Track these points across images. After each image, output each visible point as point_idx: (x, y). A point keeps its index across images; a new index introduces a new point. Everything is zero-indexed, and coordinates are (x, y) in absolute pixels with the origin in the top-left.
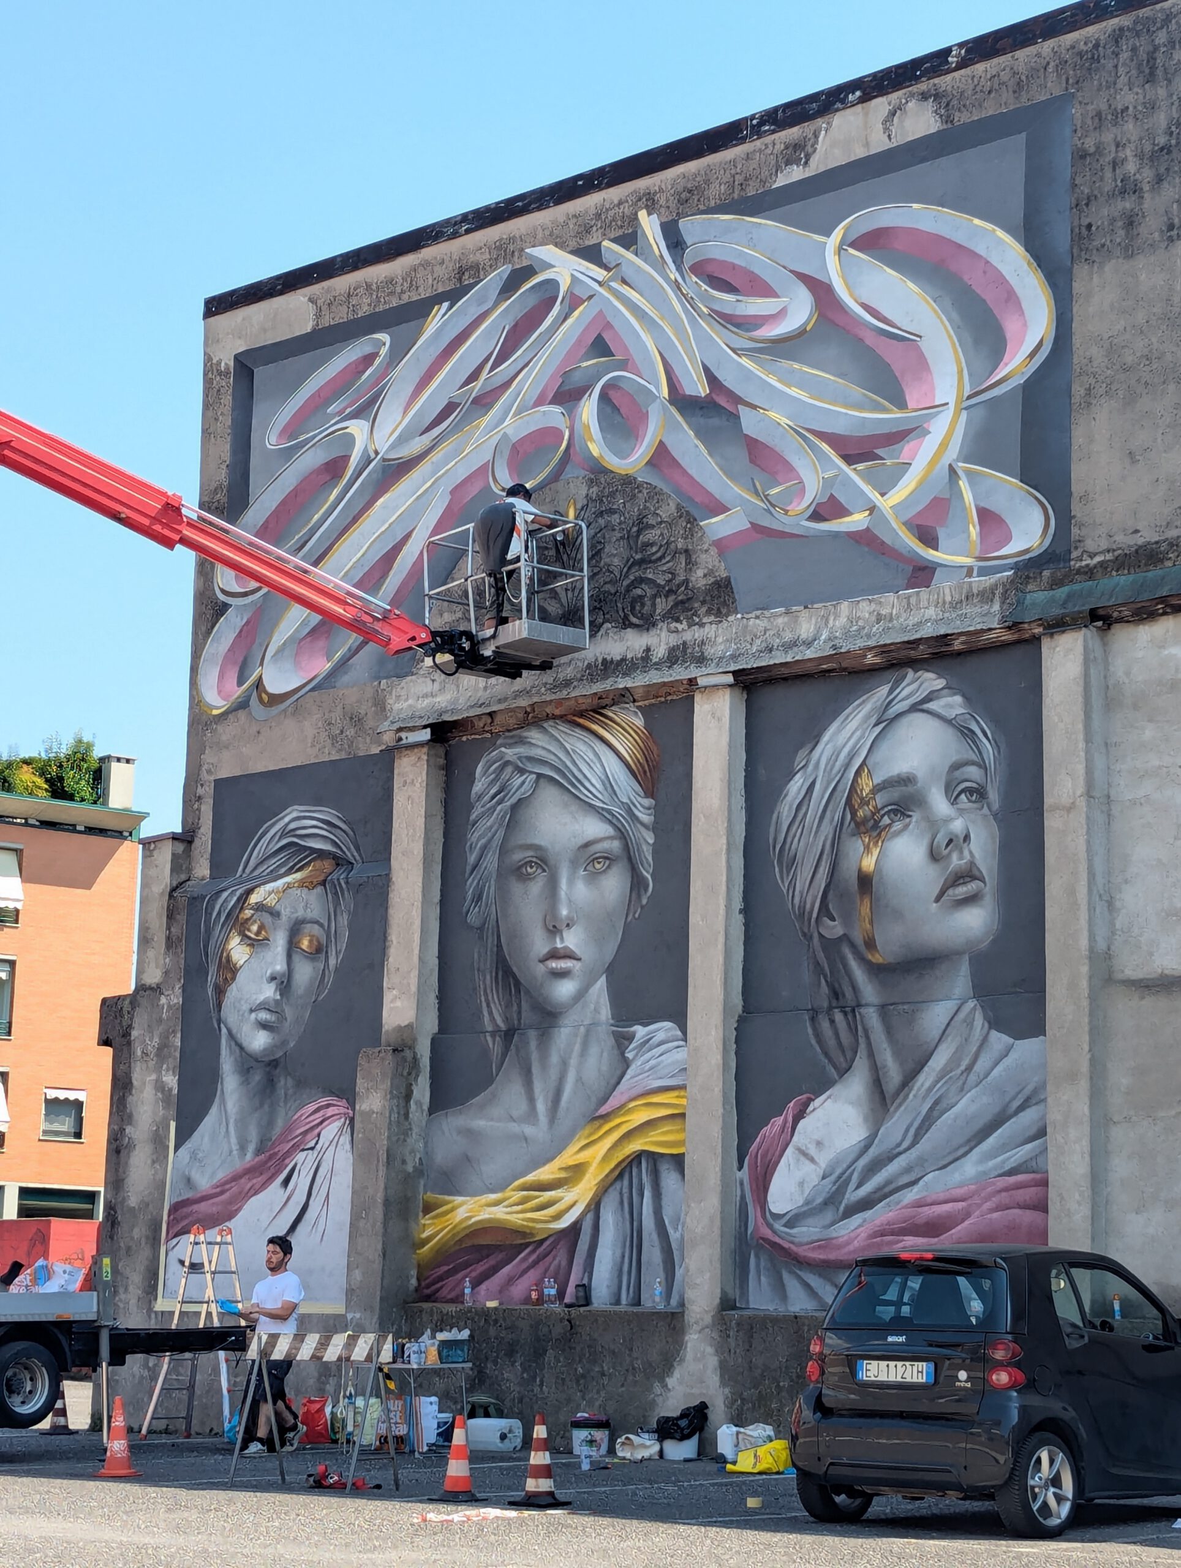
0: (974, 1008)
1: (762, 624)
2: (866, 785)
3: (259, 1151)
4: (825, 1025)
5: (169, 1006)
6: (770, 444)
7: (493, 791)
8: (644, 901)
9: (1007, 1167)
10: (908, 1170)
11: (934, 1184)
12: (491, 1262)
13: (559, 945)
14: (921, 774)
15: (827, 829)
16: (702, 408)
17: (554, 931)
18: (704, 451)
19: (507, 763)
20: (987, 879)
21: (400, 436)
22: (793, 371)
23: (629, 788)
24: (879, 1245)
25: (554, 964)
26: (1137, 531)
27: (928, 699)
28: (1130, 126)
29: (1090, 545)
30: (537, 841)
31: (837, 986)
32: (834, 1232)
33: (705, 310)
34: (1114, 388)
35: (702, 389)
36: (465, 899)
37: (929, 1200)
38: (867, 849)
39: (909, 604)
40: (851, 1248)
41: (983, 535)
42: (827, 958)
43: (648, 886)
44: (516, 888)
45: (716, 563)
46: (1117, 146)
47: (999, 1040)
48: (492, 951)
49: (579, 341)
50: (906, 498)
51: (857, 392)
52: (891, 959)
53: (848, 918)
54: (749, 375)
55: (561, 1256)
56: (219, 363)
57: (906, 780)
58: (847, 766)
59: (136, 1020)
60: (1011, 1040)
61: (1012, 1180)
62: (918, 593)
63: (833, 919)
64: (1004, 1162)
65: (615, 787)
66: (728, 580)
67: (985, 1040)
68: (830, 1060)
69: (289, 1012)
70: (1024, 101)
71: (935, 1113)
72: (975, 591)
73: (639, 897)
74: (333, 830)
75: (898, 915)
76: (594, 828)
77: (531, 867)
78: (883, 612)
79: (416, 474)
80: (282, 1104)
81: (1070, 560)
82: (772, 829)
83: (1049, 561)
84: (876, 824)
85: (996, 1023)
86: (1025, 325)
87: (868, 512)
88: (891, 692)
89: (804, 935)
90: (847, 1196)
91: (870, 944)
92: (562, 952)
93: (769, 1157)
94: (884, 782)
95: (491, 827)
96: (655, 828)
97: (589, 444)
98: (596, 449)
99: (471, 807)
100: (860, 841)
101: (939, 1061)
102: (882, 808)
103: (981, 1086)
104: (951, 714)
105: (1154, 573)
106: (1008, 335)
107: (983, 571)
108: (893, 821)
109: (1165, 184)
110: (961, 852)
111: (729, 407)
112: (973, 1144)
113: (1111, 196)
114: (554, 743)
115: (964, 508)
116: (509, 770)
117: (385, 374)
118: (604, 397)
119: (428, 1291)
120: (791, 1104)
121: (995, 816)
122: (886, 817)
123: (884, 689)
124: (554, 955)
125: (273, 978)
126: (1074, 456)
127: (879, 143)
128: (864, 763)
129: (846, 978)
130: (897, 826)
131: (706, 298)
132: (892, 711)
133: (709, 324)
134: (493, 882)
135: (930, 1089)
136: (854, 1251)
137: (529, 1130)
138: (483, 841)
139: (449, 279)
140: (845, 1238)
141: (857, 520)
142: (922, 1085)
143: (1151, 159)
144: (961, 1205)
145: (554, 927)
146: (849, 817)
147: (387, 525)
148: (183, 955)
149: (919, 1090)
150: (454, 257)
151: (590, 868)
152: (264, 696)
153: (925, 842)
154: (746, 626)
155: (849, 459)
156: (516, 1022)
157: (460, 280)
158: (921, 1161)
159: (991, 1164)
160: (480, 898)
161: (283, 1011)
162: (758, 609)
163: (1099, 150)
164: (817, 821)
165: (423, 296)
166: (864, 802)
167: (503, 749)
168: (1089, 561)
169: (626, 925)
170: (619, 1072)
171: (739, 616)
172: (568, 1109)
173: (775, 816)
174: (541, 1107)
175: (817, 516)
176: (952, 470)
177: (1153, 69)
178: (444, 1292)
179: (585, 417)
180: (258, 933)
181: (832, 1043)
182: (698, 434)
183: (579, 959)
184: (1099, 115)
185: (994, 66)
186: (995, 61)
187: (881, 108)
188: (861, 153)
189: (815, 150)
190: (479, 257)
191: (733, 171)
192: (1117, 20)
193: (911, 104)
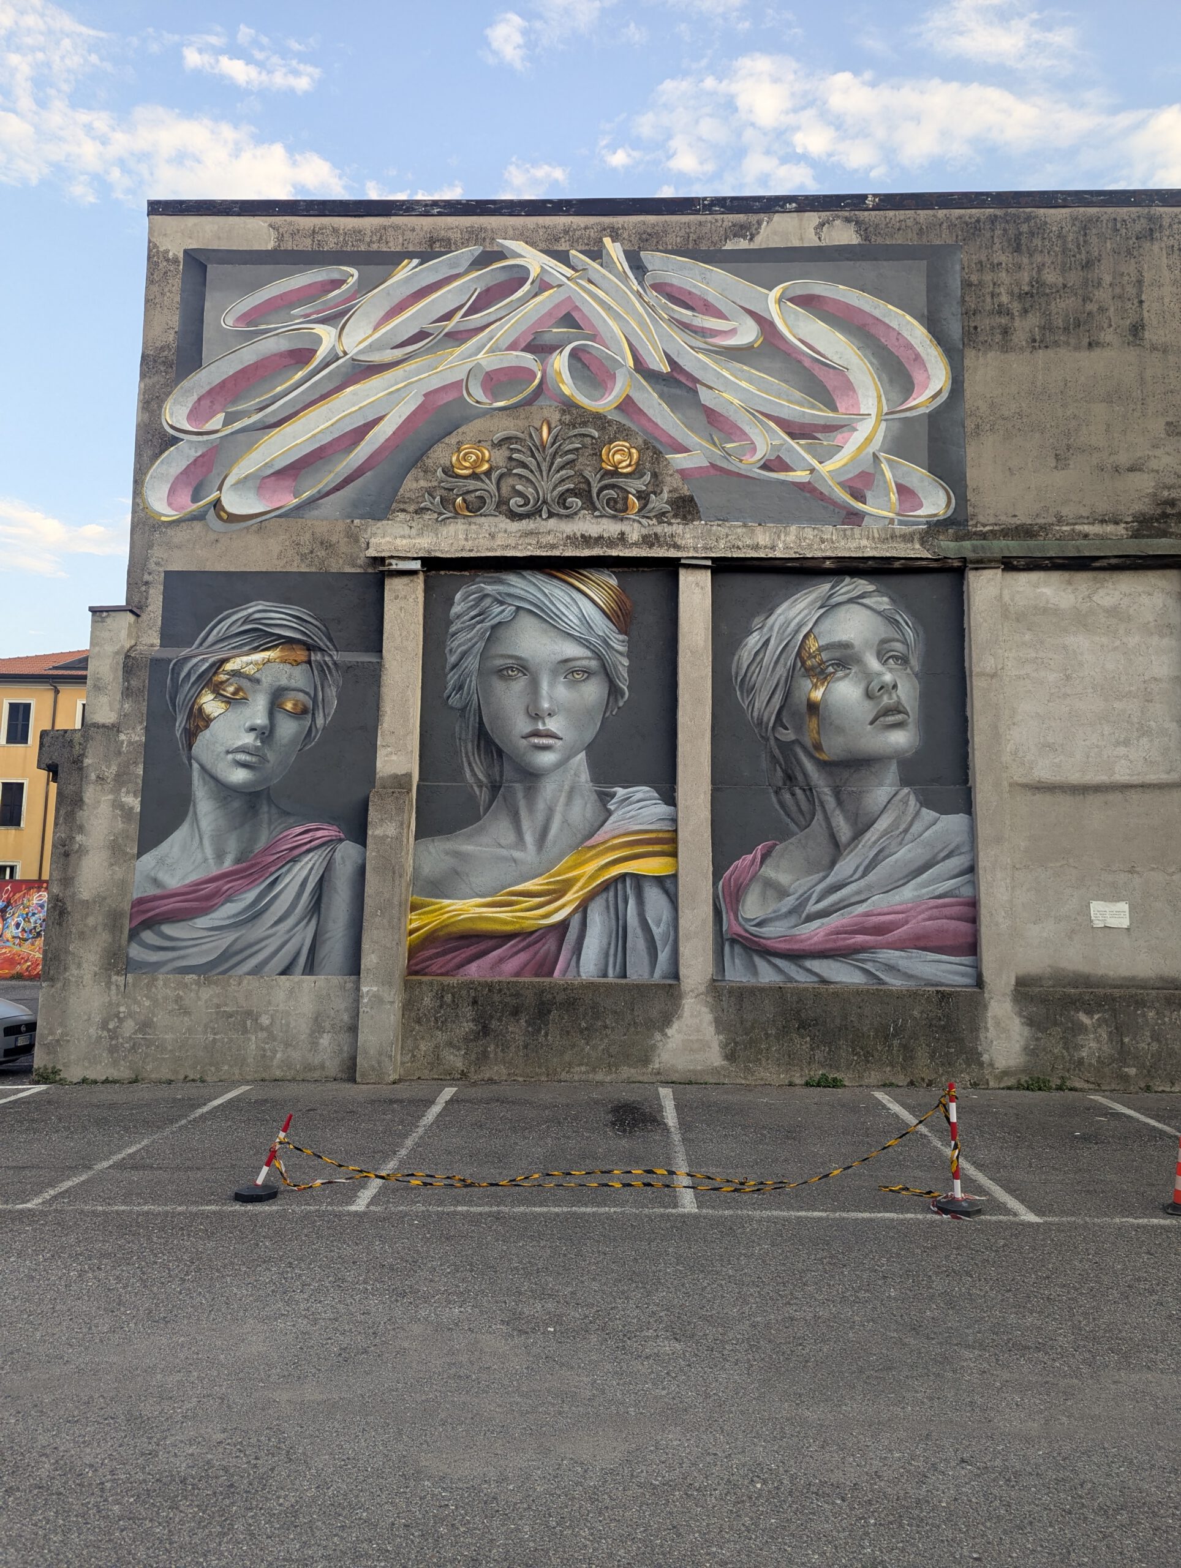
0: (909, 793)
1: (723, 531)
2: (813, 646)
3: (238, 861)
4: (787, 796)
5: (130, 743)
6: (726, 414)
7: (473, 613)
8: (621, 704)
9: (937, 893)
10: (858, 893)
11: (879, 902)
12: (483, 946)
13: (541, 727)
14: (856, 643)
15: (781, 671)
16: (664, 380)
17: (536, 716)
18: (668, 410)
19: (486, 596)
20: (910, 714)
21: (370, 345)
22: (743, 371)
23: (604, 627)
24: (835, 941)
25: (536, 740)
26: (1015, 516)
27: (862, 596)
28: (1004, 274)
29: (981, 519)
30: (517, 654)
31: (790, 772)
32: (796, 931)
33: (666, 316)
34: (996, 427)
35: (665, 368)
36: (446, 688)
37: (875, 912)
38: (815, 686)
39: (845, 535)
40: (812, 941)
41: (900, 500)
42: (782, 753)
43: (624, 694)
44: (499, 686)
45: (680, 484)
46: (994, 284)
47: (928, 814)
48: (474, 727)
49: (549, 314)
50: (839, 468)
51: (798, 395)
52: (835, 758)
53: (799, 729)
54: (705, 367)
55: (550, 944)
56: (167, 252)
57: (846, 646)
58: (797, 631)
59: (90, 752)
60: (938, 815)
61: (941, 901)
62: (852, 529)
63: (787, 729)
64: (934, 890)
65: (592, 624)
66: (691, 499)
67: (917, 814)
68: (792, 819)
69: (271, 756)
70: (924, 241)
71: (880, 857)
72: (897, 534)
73: (616, 701)
74: (304, 624)
75: (840, 730)
76: (571, 650)
77: (513, 671)
78: (825, 537)
79: (389, 375)
80: (265, 826)
81: (967, 525)
82: (734, 666)
83: (953, 524)
84: (822, 671)
85: (927, 802)
86: (929, 377)
87: (808, 472)
88: (832, 588)
89: (762, 737)
90: (808, 908)
91: (818, 747)
92: (544, 733)
93: (741, 880)
94: (828, 645)
95: (471, 639)
96: (629, 656)
97: (561, 385)
98: (568, 387)
99: (450, 623)
100: (809, 681)
101: (882, 824)
102: (827, 661)
103: (916, 842)
104: (882, 608)
105: (1032, 543)
106: (915, 382)
107: (901, 523)
108: (836, 671)
109: (1030, 315)
110: (890, 694)
111: (690, 385)
112: (910, 878)
113: (991, 313)
114: (532, 587)
115: (885, 482)
116: (488, 601)
117: (353, 297)
118: (574, 355)
119: (418, 968)
120: (760, 847)
121: (916, 675)
122: (830, 668)
123: (828, 586)
124: (536, 734)
125: (252, 729)
126: (968, 464)
127: (811, 240)
128: (811, 631)
129: (798, 768)
130: (840, 674)
131: (664, 308)
132: (834, 601)
133: (669, 326)
134: (473, 678)
135: (875, 842)
136: (815, 944)
137: (517, 854)
138: (464, 648)
139: (420, 244)
140: (808, 935)
141: (800, 475)
142: (869, 839)
143: (1020, 296)
144: (901, 916)
145: (536, 714)
146: (799, 664)
147: (357, 408)
148: (145, 703)
149: (866, 842)
150: (425, 229)
151: (570, 676)
152: (222, 514)
153: (863, 686)
154: (711, 530)
155: (793, 436)
156: (498, 779)
157: (431, 246)
158: (869, 887)
159: (924, 891)
160: (461, 688)
161: (266, 755)
162: (719, 520)
163: (981, 284)
164: (772, 664)
165: (392, 249)
166: (811, 656)
167: (482, 585)
168: (982, 529)
169: (604, 719)
170: (602, 818)
171: (703, 522)
172: (555, 842)
173: (736, 658)
174: (529, 838)
175: (765, 467)
176: (875, 456)
177: (1019, 245)
178: (434, 968)
179: (556, 366)
180: (234, 694)
181: (793, 808)
182: (661, 396)
183: (561, 739)
184: (981, 262)
185: (901, 214)
186: (902, 212)
187: (813, 218)
188: (796, 243)
189: (758, 233)
190: (450, 234)
191: (687, 230)
192: (992, 210)
193: (838, 222)
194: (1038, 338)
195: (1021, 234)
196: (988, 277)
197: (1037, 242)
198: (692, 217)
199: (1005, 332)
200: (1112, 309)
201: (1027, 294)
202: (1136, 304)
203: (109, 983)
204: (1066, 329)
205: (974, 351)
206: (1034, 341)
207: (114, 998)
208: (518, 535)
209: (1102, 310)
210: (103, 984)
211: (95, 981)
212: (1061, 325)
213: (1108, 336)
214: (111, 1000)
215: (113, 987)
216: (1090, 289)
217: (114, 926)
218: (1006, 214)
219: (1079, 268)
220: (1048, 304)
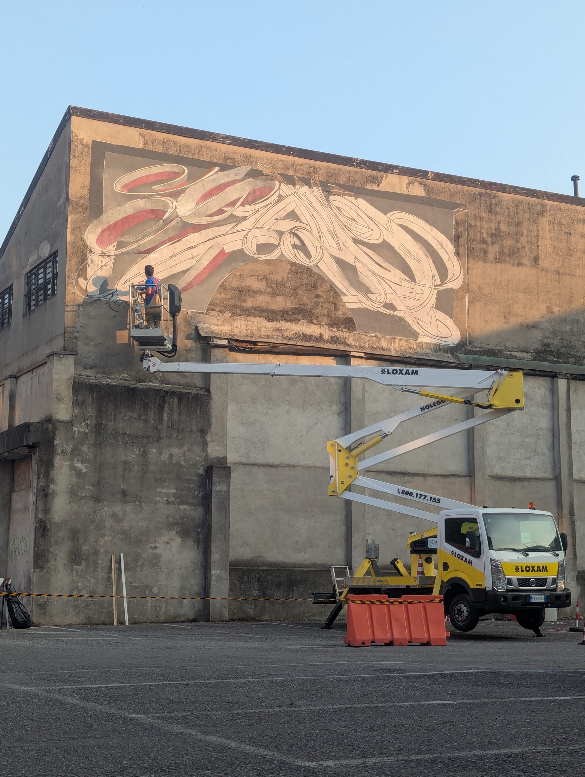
1: (367, 338)
5: (79, 432)
21: (195, 213)
29: (475, 344)
45: (347, 312)
49: (284, 209)
56: (82, 140)
59: (57, 437)
66: (352, 319)
70: (452, 199)
72: (441, 348)
81: (470, 347)
87: (401, 312)
105: (495, 359)
106: (449, 271)
113: (480, 242)
117: (185, 184)
141: (399, 313)
143: (491, 235)
150: (222, 151)
154: (361, 337)
157: (225, 161)
162: (365, 332)
163: (475, 226)
165: (205, 160)
168: (475, 349)
171: (357, 332)
175: (385, 307)
177: (491, 209)
184: (475, 215)
185: (443, 184)
186: (443, 183)
187: (406, 179)
188: (398, 191)
189: (381, 182)
190: (235, 156)
191: (349, 175)
192: (480, 189)
193: (416, 184)
194: (498, 257)
195: (492, 204)
196: (478, 223)
197: (498, 209)
198: (351, 168)
199: (485, 252)
200: (527, 248)
201: (494, 234)
202: (536, 247)
203: (72, 570)
204: (509, 255)
205: (472, 260)
206: (496, 259)
207: (75, 578)
208: (272, 330)
209: (523, 247)
210: (69, 570)
211: (64, 569)
212: (507, 252)
213: (525, 261)
214: (73, 579)
215: (75, 572)
216: (519, 236)
217: (74, 537)
218: (486, 193)
219: (515, 225)
220: (502, 241)
